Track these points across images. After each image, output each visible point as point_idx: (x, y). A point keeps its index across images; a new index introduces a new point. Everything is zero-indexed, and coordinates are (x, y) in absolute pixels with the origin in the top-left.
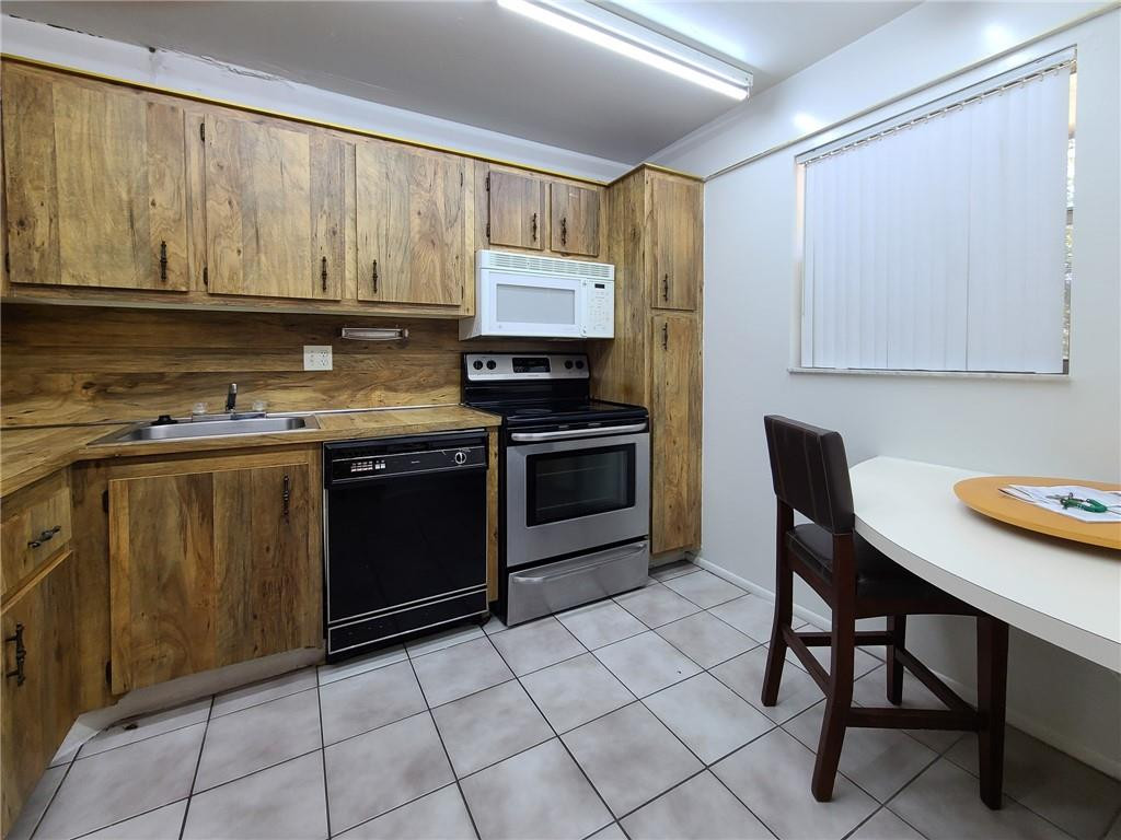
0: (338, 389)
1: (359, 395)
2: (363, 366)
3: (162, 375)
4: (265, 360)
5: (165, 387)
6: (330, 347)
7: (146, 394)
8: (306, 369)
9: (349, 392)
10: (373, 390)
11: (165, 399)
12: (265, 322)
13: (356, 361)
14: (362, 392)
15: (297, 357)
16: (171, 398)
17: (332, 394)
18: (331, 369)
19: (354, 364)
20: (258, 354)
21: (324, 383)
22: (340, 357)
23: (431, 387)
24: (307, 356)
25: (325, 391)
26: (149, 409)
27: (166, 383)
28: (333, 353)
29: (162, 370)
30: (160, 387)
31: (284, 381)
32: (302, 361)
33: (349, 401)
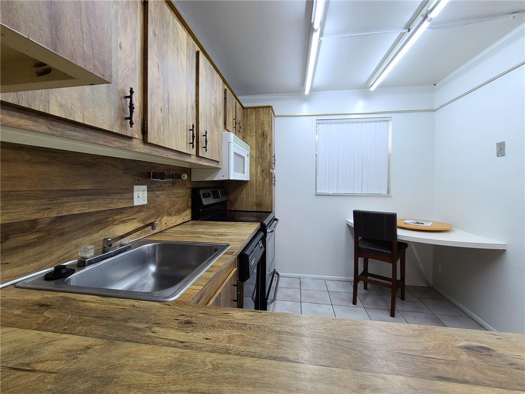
2: (159, 199)
3: (34, 222)
4: (113, 199)
5: (38, 235)
6: (146, 186)
7: (17, 247)
8: (135, 205)
10: (163, 216)
11: (37, 249)
12: (113, 165)
13: (156, 196)
14: (159, 219)
15: (129, 195)
16: (45, 247)
18: (146, 203)
19: (156, 199)
20: (108, 194)
21: (143, 215)
22: (151, 194)
23: (183, 211)
24: (135, 194)
25: (143, 221)
26: (22, 265)
27: (39, 231)
28: (148, 191)
29: (34, 217)
30: (32, 237)
31: (123, 216)
32: (132, 198)
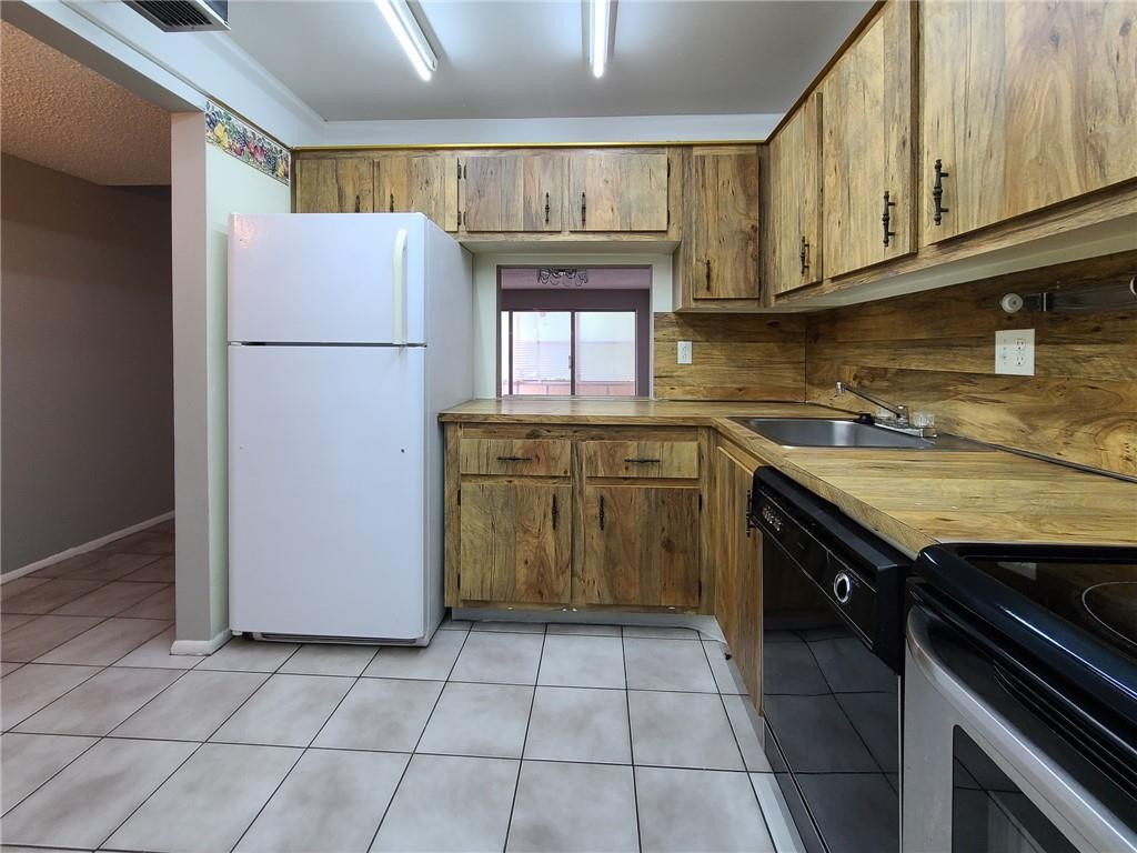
0: (1044, 413)
1: (1082, 434)
2: (1087, 370)
4: (956, 355)
6: (1032, 332)
7: (878, 390)
8: (997, 372)
9: (1061, 424)
10: (1112, 427)
13: (1076, 360)
14: (1086, 429)
15: (986, 350)
17: (1033, 420)
18: (1030, 372)
19: (1072, 366)
21: (1021, 399)
22: (1048, 351)
24: (999, 349)
25: (1024, 414)
28: (1038, 343)
30: (885, 384)
31: (975, 389)
32: (993, 356)
33: (1060, 442)
